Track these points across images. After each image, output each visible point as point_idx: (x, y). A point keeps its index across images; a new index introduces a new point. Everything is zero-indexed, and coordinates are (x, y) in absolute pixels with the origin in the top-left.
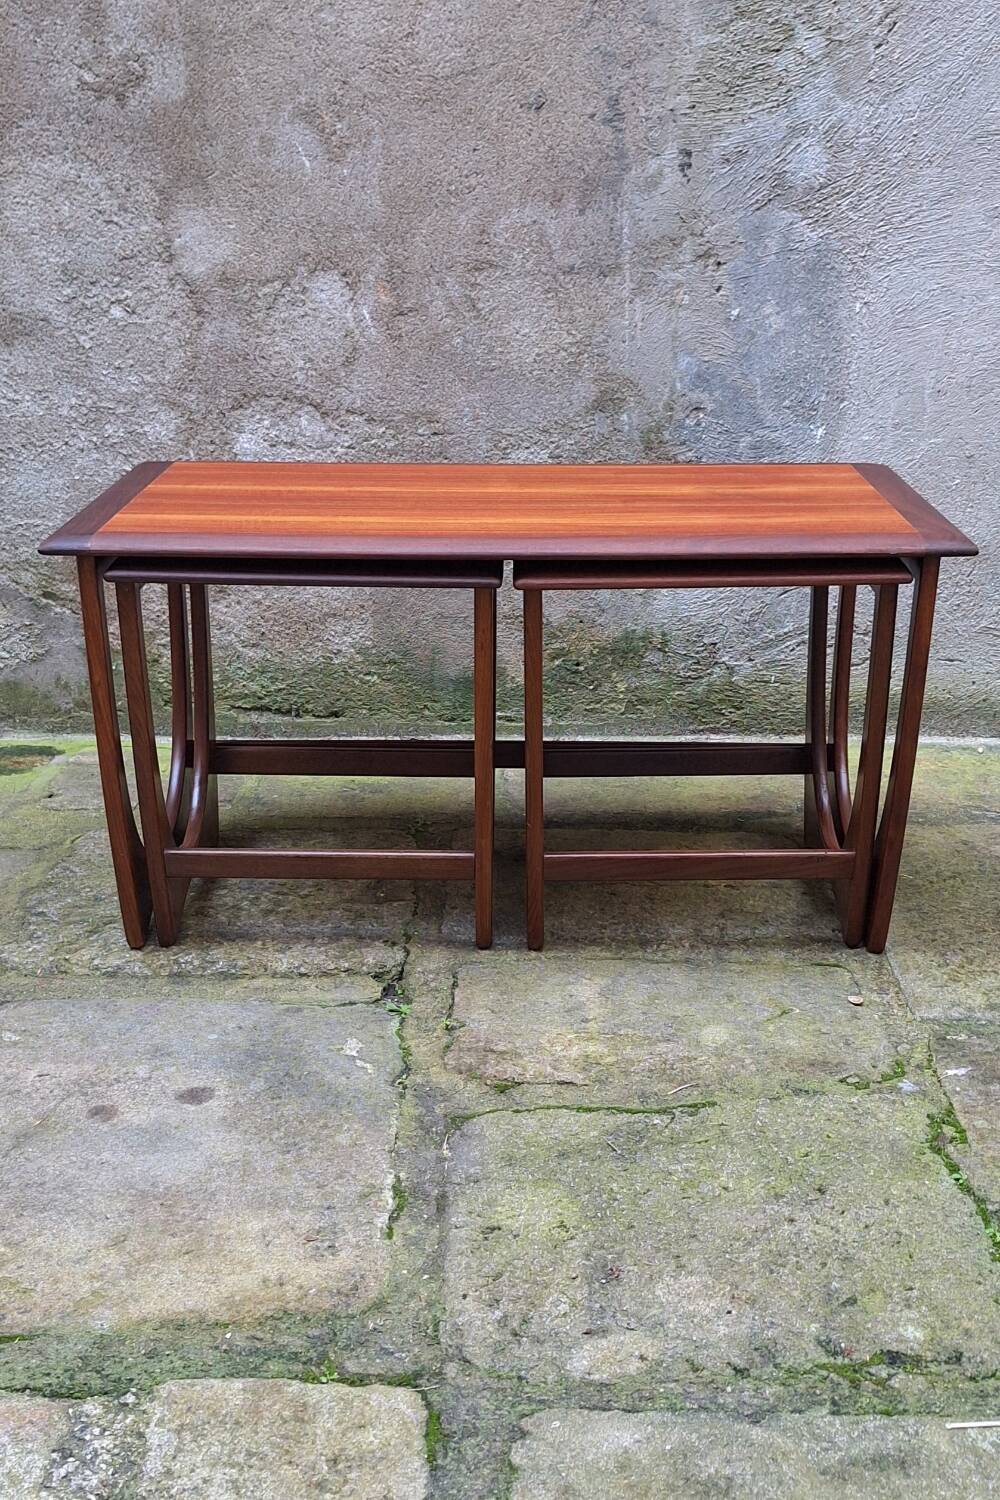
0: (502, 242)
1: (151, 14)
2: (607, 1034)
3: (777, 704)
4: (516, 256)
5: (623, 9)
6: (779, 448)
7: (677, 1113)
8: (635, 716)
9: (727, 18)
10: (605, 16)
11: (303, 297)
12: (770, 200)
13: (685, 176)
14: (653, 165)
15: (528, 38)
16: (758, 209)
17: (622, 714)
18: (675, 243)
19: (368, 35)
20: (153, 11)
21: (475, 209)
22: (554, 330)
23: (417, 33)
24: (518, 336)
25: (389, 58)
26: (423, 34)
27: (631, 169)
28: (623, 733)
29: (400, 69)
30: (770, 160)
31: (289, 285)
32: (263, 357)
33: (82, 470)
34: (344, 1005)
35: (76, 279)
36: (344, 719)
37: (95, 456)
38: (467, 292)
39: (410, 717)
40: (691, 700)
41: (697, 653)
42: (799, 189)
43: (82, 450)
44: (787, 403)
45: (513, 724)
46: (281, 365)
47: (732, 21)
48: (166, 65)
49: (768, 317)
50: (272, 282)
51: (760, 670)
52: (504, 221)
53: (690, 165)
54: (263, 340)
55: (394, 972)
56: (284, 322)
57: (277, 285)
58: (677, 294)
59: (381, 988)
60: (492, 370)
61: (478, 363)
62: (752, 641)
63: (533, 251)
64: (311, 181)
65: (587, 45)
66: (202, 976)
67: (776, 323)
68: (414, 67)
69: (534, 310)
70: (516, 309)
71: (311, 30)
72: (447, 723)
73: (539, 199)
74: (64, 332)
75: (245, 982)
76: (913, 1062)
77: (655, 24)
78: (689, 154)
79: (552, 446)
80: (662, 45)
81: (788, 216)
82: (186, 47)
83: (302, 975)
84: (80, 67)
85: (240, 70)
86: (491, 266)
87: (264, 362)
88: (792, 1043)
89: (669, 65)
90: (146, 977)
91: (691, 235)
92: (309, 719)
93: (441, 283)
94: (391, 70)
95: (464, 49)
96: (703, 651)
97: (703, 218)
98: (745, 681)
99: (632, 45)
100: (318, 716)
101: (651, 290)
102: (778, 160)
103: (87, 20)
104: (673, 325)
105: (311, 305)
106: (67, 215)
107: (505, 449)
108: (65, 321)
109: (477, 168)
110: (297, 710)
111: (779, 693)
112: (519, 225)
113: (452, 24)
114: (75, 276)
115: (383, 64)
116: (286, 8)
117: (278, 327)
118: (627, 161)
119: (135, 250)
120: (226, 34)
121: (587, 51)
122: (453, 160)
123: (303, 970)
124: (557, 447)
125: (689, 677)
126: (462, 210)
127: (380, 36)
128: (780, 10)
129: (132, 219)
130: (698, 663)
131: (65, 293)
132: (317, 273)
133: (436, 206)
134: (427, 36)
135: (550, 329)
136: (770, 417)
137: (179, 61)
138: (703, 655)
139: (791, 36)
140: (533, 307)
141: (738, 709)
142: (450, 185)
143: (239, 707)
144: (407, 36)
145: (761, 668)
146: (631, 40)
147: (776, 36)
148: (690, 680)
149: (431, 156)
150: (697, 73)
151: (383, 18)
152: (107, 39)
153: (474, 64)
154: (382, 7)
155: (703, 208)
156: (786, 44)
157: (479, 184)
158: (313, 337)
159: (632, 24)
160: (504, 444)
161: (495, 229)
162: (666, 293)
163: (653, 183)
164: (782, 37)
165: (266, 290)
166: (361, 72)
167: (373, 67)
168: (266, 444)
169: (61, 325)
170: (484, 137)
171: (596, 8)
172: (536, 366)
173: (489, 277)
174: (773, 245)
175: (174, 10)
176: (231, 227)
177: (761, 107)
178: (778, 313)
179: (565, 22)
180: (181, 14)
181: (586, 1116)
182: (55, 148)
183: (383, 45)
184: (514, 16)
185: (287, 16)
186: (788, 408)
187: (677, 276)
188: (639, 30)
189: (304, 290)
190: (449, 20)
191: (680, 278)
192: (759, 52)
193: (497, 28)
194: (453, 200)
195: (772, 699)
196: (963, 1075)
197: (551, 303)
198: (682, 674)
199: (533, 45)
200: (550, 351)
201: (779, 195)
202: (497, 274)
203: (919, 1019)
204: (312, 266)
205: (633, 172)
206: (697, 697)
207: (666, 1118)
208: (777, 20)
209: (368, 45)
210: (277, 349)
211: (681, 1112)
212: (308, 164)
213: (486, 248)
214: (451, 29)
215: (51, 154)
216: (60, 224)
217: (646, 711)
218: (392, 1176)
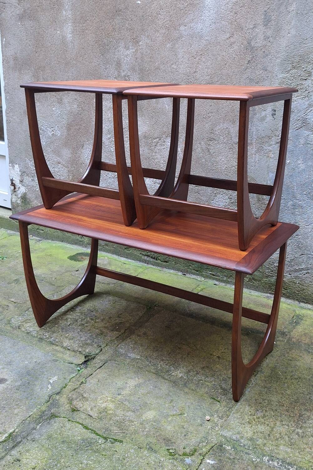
0: (217, 133)
1: (131, 65)
2: (120, 402)
3: (299, 291)
4: (221, 137)
5: (256, 66)
6: (301, 207)
7: (108, 441)
8: (251, 284)
9: (289, 69)
10: (251, 68)
11: (164, 144)
12: (301, 127)
13: (273, 117)
14: (263, 113)
15: (228, 74)
16: (297, 130)
17: (247, 282)
18: (270, 138)
19: (184, 72)
20: (132, 64)
21: (210, 123)
22: (232, 160)
23: (197, 72)
24: (221, 161)
25: (189, 78)
26: (199, 72)
27: (256, 114)
28: (247, 288)
29: (192, 82)
30: (302, 114)
31: (160, 140)
32: (153, 159)
33: (109, 183)
34: (69, 363)
35: (111, 133)
36: (168, 264)
37: (113, 180)
38: (207, 147)
39: (186, 267)
40: (269, 283)
41: (272, 268)
42: (311, 124)
43: (110, 178)
44: (305, 193)
45: (215, 277)
46: (157, 162)
47: (291, 70)
48: (134, 79)
49: (299, 164)
50: (157, 138)
51: (293, 279)
52: (218, 127)
53: (275, 114)
54: (153, 154)
55: (92, 356)
56: (159, 150)
57: (158, 139)
58: (270, 154)
59: (84, 361)
60: (213, 170)
61: (209, 167)
62: (291, 268)
63: (226, 136)
64: (168, 112)
65: (245, 76)
66: (46, 341)
67: (302, 167)
68: (196, 81)
69: (226, 154)
70: (220, 153)
71: (170, 70)
72: (196, 272)
73: (228, 121)
74: (108, 146)
75: (54, 347)
76: (200, 452)
77: (266, 70)
78: (275, 111)
79: (229, 195)
80: (268, 77)
81: (307, 133)
82: (139, 74)
83: (68, 349)
84: (115, 78)
85: (152, 80)
86: (214, 140)
87: (153, 160)
88: (169, 428)
89: (270, 83)
90: (34, 337)
91: (275, 136)
92: (159, 261)
93: (200, 143)
94: (190, 82)
95: (209, 76)
96: (274, 268)
97: (279, 131)
98: (288, 281)
99: (259, 77)
100: (162, 261)
101: (261, 152)
102: (305, 114)
103: (117, 66)
104: (268, 163)
105: (166, 146)
106: (110, 116)
107: (216, 193)
108: (108, 144)
109: (212, 111)
110: (156, 258)
111: (299, 288)
112: (222, 128)
113: (207, 69)
114: (111, 132)
115: (188, 80)
116: (164, 64)
117: (157, 151)
118: (255, 112)
119: (125, 127)
120: (149, 71)
121: (245, 78)
122: (205, 108)
123: (69, 348)
124: (231, 195)
125: (269, 275)
126: (207, 123)
127: (187, 72)
128: (307, 67)
129: (124, 119)
130: (272, 271)
131: (108, 136)
132: (168, 137)
133: (200, 121)
134: (200, 72)
135: (230, 160)
136: (299, 196)
137: (137, 78)
138: (274, 269)
139: (310, 75)
140: (226, 153)
141: (286, 290)
142: (204, 115)
143: (142, 254)
144: (194, 72)
145: (293, 278)
146: (258, 75)
147: (305, 75)
148: (269, 276)
149: (199, 107)
150: (279, 86)
151: (189, 67)
152: (121, 71)
153: (212, 81)
154: (188, 64)
155: (279, 128)
156: (309, 78)
157: (212, 116)
158: (166, 155)
159: (259, 70)
160: (215, 192)
161: (216, 129)
162: (266, 153)
163: (263, 119)
164: (307, 75)
165: (155, 141)
166: (182, 82)
167: (185, 81)
168: (153, 183)
169: (107, 145)
170: (214, 102)
171: (248, 65)
172: (225, 170)
173: (213, 143)
174: (302, 141)
175: (137, 64)
176: (148, 123)
177: (299, 97)
178: (303, 163)
179: (239, 69)
180: (138, 65)
181: (84, 430)
182: (108, 99)
183: (188, 75)
184: (224, 67)
185: (164, 66)
186: (305, 194)
187: (270, 148)
188: (261, 72)
189: (164, 142)
190: (206, 68)
191: (271, 149)
192: (299, 80)
193: (219, 71)
194: (204, 120)
195: (297, 289)
196: (211, 464)
197: (231, 152)
198: (267, 274)
199: (229, 76)
200: (230, 167)
201: (304, 126)
202: (216, 142)
203: (221, 434)
204: (167, 135)
205: (257, 115)
206: (272, 282)
207: (104, 441)
208: (306, 70)
209: (184, 75)
210: (157, 157)
211: (110, 441)
212: (167, 107)
213: (213, 134)
214: (206, 71)
215: (107, 100)
216: (108, 119)
217: (255, 283)
218: (14, 430)
